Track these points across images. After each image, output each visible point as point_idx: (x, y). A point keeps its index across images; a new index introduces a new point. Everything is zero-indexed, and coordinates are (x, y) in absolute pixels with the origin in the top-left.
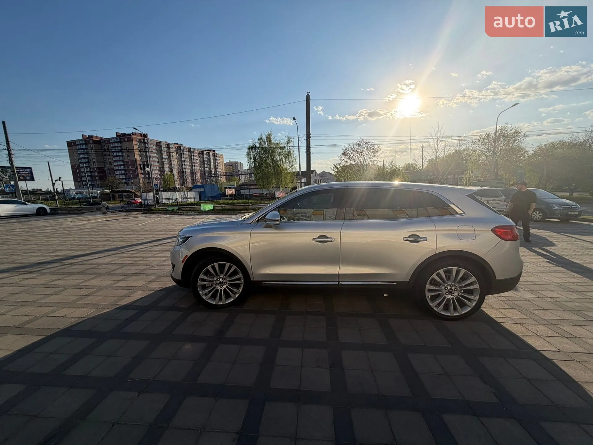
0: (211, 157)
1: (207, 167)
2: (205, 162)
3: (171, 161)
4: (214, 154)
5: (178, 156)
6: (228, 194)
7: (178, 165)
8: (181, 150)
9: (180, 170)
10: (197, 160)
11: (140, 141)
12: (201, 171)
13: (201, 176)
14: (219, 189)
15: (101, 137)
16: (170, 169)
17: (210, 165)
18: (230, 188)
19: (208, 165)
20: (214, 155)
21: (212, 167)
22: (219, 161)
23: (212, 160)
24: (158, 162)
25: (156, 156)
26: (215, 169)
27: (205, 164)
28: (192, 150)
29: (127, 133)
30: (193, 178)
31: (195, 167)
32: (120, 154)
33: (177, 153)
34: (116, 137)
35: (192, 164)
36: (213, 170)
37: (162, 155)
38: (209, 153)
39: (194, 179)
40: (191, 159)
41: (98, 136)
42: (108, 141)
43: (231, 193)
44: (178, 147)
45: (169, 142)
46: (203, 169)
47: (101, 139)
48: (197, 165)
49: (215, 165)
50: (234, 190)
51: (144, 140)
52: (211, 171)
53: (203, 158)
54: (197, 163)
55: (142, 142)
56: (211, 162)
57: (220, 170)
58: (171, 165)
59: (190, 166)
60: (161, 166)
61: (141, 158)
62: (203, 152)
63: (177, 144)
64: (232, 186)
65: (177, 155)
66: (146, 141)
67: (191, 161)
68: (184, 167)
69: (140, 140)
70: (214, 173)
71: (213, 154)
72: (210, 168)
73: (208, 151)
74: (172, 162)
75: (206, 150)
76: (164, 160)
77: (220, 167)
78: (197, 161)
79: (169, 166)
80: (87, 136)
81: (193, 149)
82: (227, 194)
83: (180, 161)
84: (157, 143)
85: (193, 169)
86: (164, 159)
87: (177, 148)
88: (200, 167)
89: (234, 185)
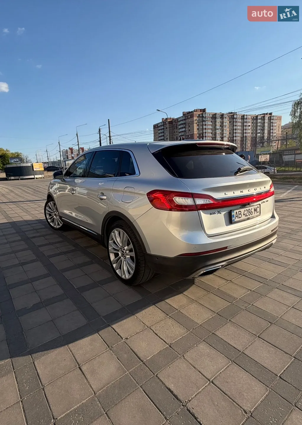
0: (266, 121)
1: (259, 133)
2: (258, 128)
3: (223, 131)
4: (271, 117)
5: (231, 125)
7: (230, 133)
8: (234, 118)
9: (231, 139)
10: (249, 126)
11: (199, 116)
12: (252, 138)
13: (251, 143)
15: (173, 117)
16: (221, 139)
17: (263, 130)
19: (262, 130)
20: (270, 119)
21: (266, 132)
22: (276, 125)
23: (266, 125)
24: (212, 133)
25: (210, 127)
26: (269, 133)
27: (258, 130)
28: (245, 117)
29: (190, 111)
30: (243, 145)
31: (247, 134)
32: (184, 129)
33: (230, 122)
34: (182, 115)
35: (244, 131)
36: (266, 135)
37: (216, 125)
38: (264, 117)
39: (244, 147)
40: (243, 126)
41: (171, 117)
42: (177, 120)
44: (231, 116)
45: (223, 113)
46: (254, 135)
47: (173, 119)
48: (249, 131)
49: (269, 129)
51: (202, 114)
52: (263, 137)
53: (257, 123)
54: (249, 129)
55: (201, 117)
56: (265, 126)
57: (275, 134)
58: (223, 134)
59: (241, 133)
60: (214, 136)
61: (199, 131)
62: (257, 117)
63: (232, 113)
65: (229, 123)
66: (204, 116)
67: (243, 127)
68: (235, 135)
69: (199, 115)
70: (266, 138)
71: (268, 117)
72: (264, 133)
73: (263, 115)
74: (224, 131)
75: (260, 115)
76: (217, 130)
77: (275, 131)
78: (250, 128)
79: (221, 135)
80: (165, 119)
81: (246, 115)
83: (232, 129)
84: (212, 115)
85: (244, 136)
86: (218, 129)
87: (230, 117)
88: (252, 133)
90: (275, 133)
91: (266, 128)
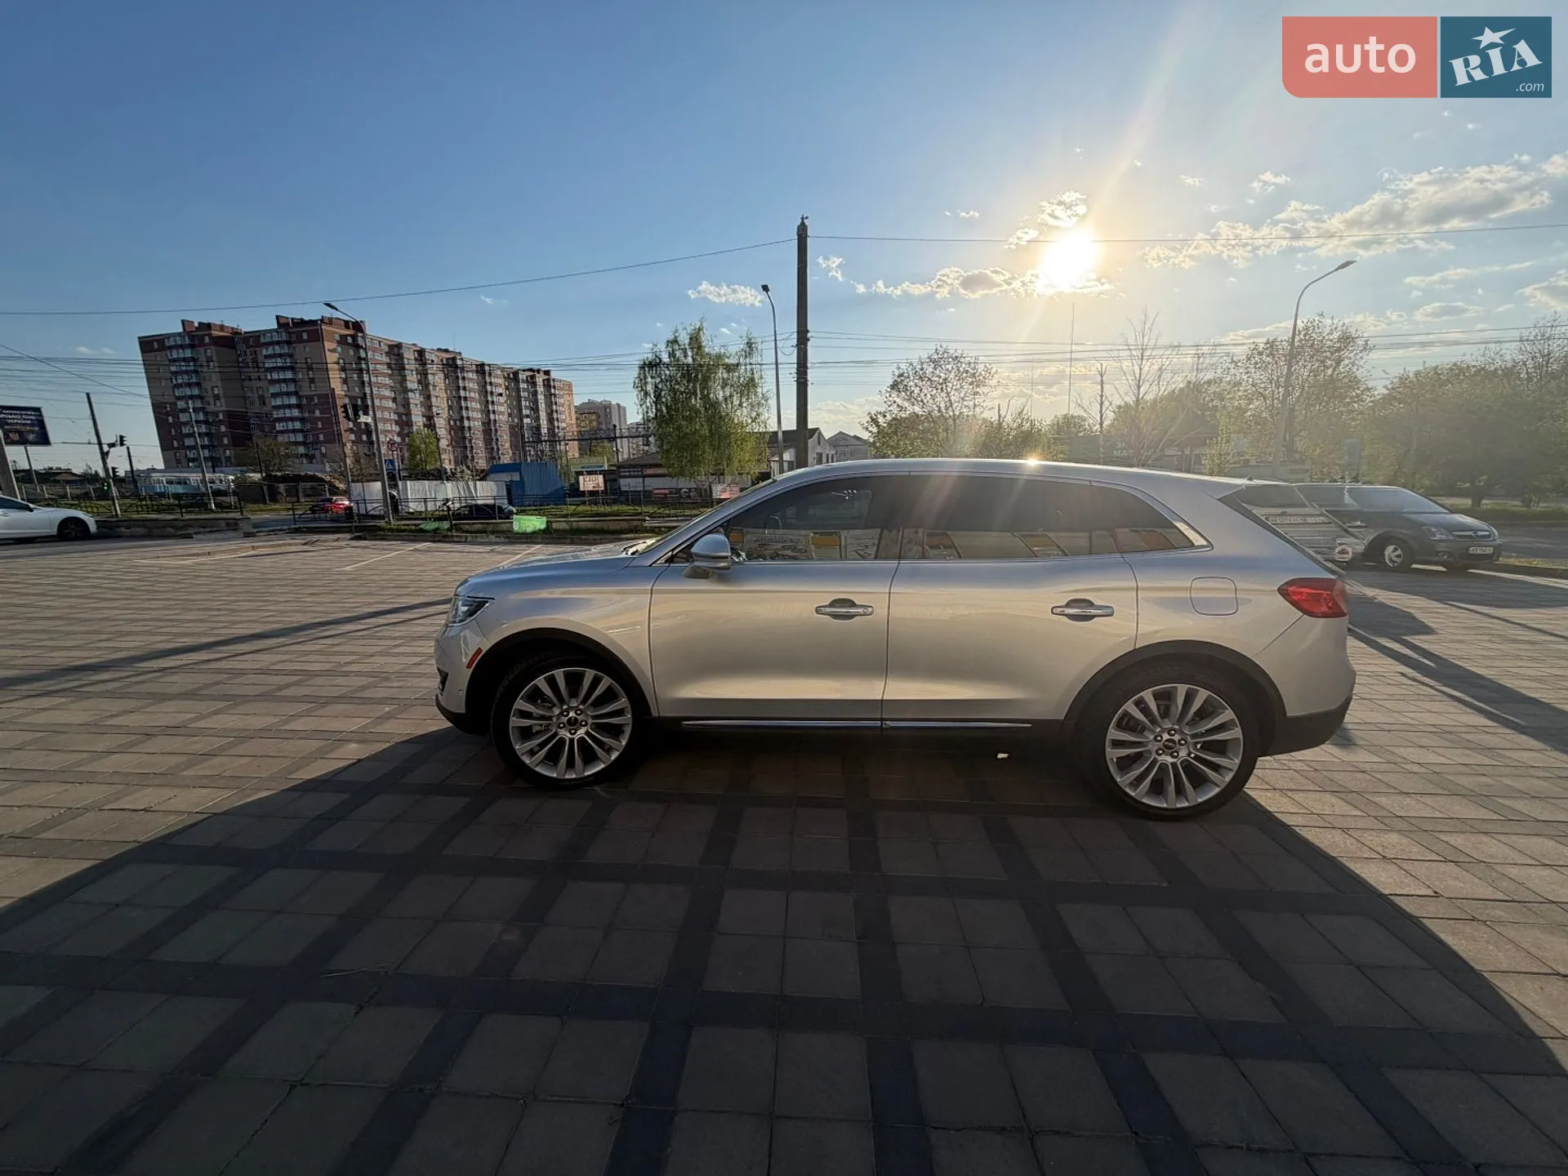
0: (540, 389)
1: (527, 416)
2: (523, 403)
3: (428, 397)
4: (548, 380)
5: (449, 384)
6: (586, 489)
7: (450, 407)
8: (456, 367)
9: (455, 423)
10: (501, 395)
11: (342, 341)
12: (512, 427)
13: (511, 441)
14: (560, 476)
15: (235, 326)
16: (427, 421)
17: (535, 409)
18: (590, 473)
19: (533, 409)
20: (548, 384)
21: (543, 415)
22: (562, 401)
23: (541, 397)
24: (394, 400)
25: (387, 382)
26: (551, 420)
27: (523, 408)
28: (487, 368)
29: (306, 318)
30: (491, 444)
32: (289, 375)
33: (446, 377)
34: (276, 327)
35: (488, 407)
36: (544, 422)
37: (404, 379)
38: (533, 377)
39: (493, 448)
40: (484, 392)
41: (226, 324)
42: (254, 340)
43: (594, 487)
44: (447, 359)
45: (424, 347)
46: (516, 420)
47: (236, 333)
48: (502, 409)
49: (549, 411)
50: (601, 478)
51: (354, 337)
52: (538, 428)
53: (518, 390)
54: (502, 405)
55: (348, 344)
56: (540, 401)
57: (564, 425)
58: (430, 407)
59: (482, 411)
60: (401, 410)
61: (348, 388)
62: (516, 374)
63: (446, 351)
64: (598, 466)
65: (445, 379)
66: (360, 342)
67: (486, 397)
68: (464, 413)
69: (343, 338)
70: (546, 431)
71: (544, 381)
72: (538, 419)
73: (530, 373)
74: (433, 399)
75: (524, 371)
76: (410, 393)
77: (563, 417)
78: (502, 399)
79: (423, 410)
80: (196, 325)
81: (489, 365)
82: (581, 489)
83: (454, 397)
84: (389, 346)
85: (490, 420)
86: (412, 391)
87: (445, 362)
88: (510, 415)
89: (601, 466)
90: (564, 421)
91: (542, 406)
